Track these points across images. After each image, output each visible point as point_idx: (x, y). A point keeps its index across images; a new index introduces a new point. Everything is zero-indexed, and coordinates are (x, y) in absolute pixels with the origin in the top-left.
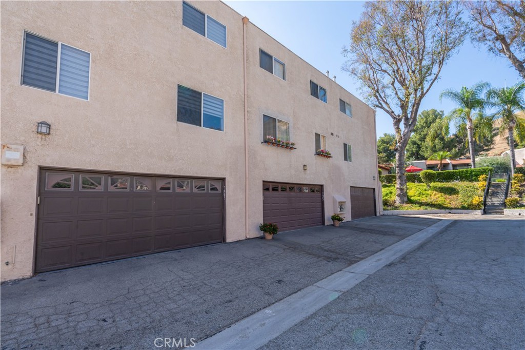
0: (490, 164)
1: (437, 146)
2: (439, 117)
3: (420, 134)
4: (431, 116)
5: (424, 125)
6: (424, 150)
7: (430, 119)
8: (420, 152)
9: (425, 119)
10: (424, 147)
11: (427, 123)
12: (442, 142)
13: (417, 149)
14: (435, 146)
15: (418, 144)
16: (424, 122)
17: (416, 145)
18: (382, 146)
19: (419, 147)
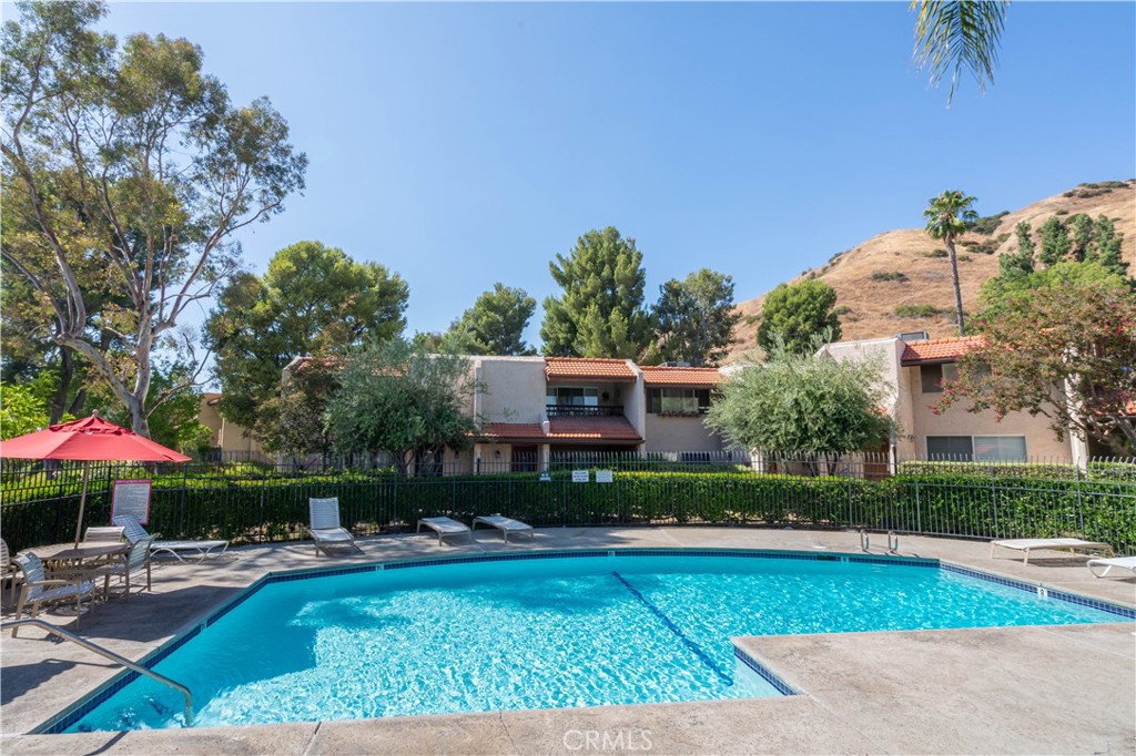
0: (809, 394)
1: (613, 329)
2: (621, 250)
3: (577, 293)
4: (605, 245)
5: (588, 267)
6: (585, 338)
7: (603, 253)
8: (574, 344)
9: (590, 251)
10: (585, 332)
11: (595, 263)
12: (626, 321)
13: (569, 336)
14: (609, 329)
15: (571, 322)
16: (590, 259)
17: (568, 324)
18: (485, 318)
19: (573, 329)
